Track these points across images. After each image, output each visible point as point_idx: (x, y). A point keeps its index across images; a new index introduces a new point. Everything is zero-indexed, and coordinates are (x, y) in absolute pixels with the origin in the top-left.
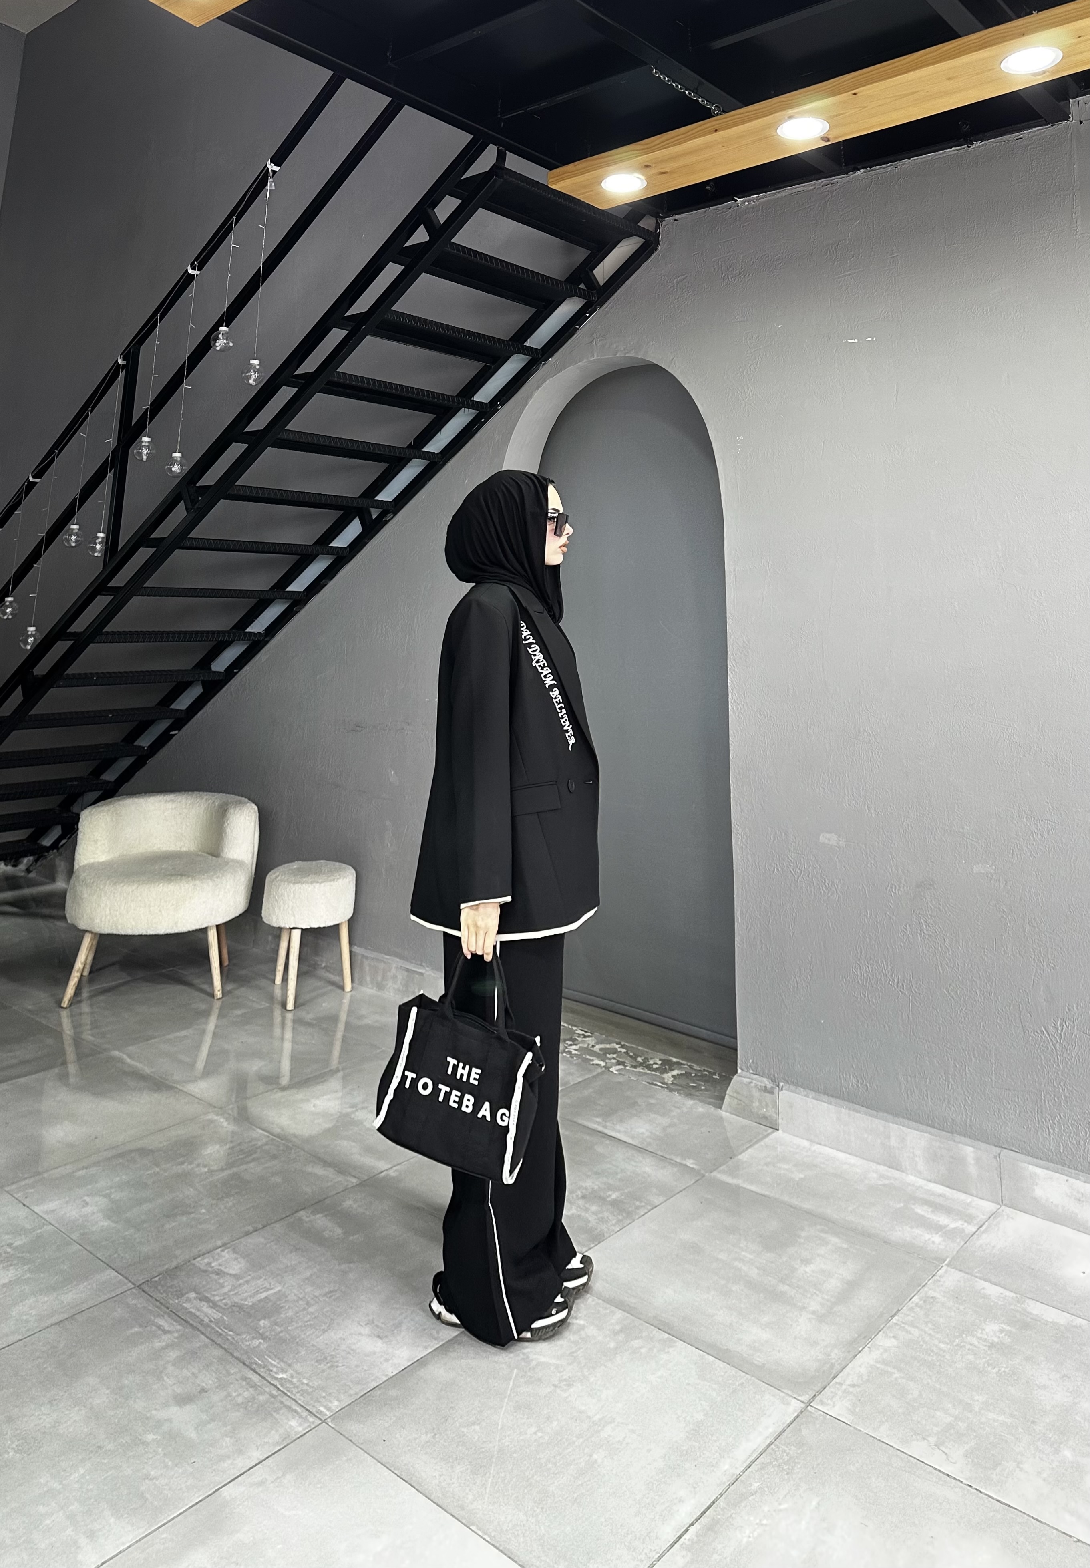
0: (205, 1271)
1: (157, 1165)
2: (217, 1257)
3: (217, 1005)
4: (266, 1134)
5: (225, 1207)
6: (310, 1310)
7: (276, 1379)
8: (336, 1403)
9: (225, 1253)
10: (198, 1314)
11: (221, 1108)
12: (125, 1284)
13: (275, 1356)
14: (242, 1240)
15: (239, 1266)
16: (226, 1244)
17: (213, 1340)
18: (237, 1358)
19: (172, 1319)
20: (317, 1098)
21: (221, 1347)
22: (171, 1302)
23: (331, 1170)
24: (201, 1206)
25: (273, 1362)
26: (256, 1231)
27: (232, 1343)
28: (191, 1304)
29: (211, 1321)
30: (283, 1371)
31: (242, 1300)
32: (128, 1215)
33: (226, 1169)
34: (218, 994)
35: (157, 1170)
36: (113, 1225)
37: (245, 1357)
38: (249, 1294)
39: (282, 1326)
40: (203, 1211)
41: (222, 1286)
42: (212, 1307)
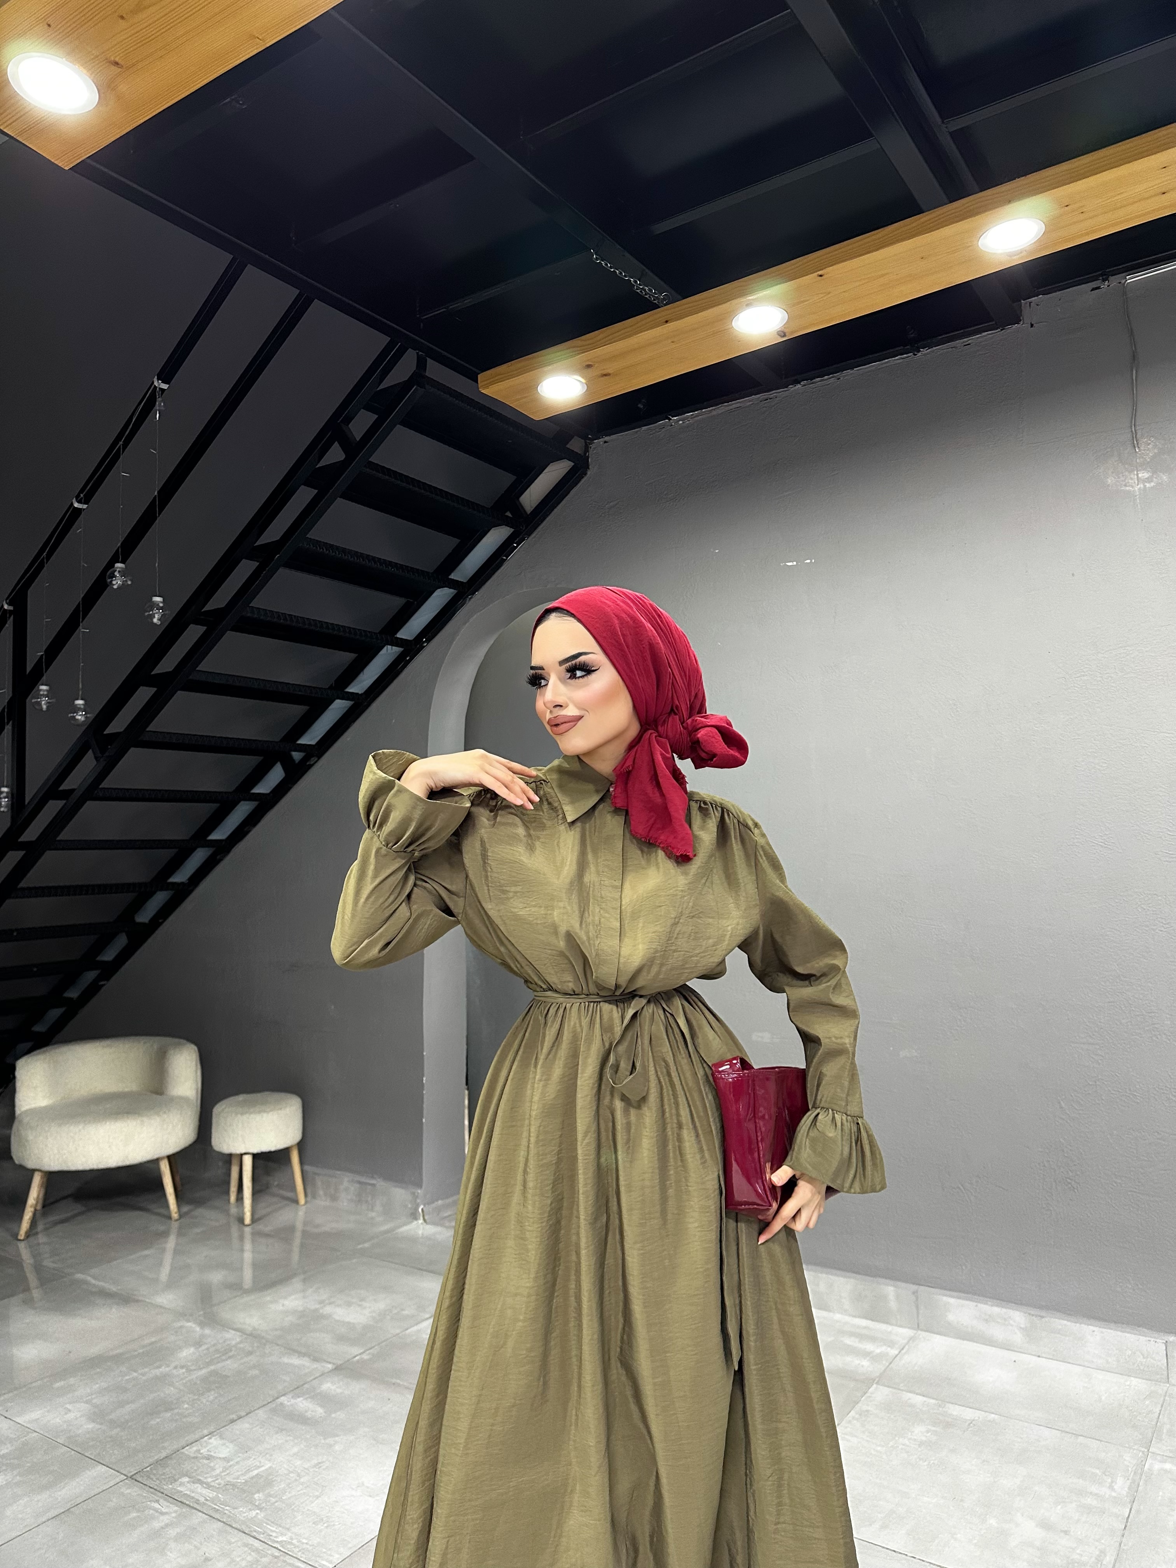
0: (194, 1458)
1: (135, 1371)
2: (205, 1444)
3: (175, 1225)
4: (238, 1333)
5: (207, 1401)
6: (302, 1480)
7: (277, 1542)
8: (337, 1556)
9: (213, 1440)
10: (193, 1495)
11: (191, 1315)
12: (117, 1476)
13: (272, 1522)
14: (227, 1427)
15: (228, 1450)
16: (213, 1432)
17: (211, 1516)
18: (236, 1529)
19: (169, 1502)
20: (285, 1298)
21: (220, 1521)
22: (165, 1487)
23: (306, 1359)
24: (183, 1402)
25: (272, 1528)
26: (241, 1418)
27: (229, 1517)
28: (185, 1487)
29: (207, 1500)
30: (282, 1534)
31: (234, 1479)
32: (113, 1416)
33: (204, 1368)
34: (175, 1215)
35: (135, 1374)
36: (98, 1426)
37: (244, 1528)
38: (239, 1473)
39: (276, 1496)
40: (186, 1406)
41: (213, 1469)
42: (205, 1488)
